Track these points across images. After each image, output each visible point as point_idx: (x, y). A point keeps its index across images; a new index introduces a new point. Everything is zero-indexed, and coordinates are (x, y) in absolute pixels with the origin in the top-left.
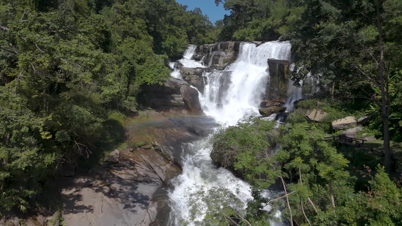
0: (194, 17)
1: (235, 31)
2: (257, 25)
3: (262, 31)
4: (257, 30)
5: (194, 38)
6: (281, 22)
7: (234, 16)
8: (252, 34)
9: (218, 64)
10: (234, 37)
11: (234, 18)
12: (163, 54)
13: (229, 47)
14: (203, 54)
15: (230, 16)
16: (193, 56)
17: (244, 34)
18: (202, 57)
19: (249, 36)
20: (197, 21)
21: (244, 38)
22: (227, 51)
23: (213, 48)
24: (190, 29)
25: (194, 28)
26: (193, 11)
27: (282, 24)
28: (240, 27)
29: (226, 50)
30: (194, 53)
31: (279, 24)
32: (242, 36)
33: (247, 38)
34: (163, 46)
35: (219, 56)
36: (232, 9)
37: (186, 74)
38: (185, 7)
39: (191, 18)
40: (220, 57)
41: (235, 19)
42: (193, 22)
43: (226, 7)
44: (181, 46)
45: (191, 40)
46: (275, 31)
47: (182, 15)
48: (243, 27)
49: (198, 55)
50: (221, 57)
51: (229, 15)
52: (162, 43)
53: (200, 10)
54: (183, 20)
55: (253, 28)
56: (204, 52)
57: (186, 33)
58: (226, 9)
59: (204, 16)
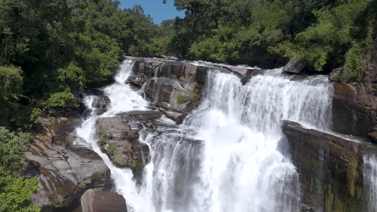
0: (131, 17)
1: (192, 42)
2: (230, 36)
3: (240, 46)
4: (231, 45)
5: (132, 48)
6: (280, 36)
7: (191, 20)
8: (222, 49)
9: (168, 102)
10: (191, 51)
11: (191, 23)
12: (62, 90)
13: (186, 73)
14: (144, 77)
15: (185, 19)
16: (130, 77)
17: (208, 48)
18: (143, 83)
19: (216, 52)
20: (136, 23)
21: (208, 55)
22: (184, 79)
23: (159, 70)
24: (127, 35)
25: (132, 33)
26: (131, 9)
27: (283, 38)
28: (200, 38)
29: (182, 78)
30: (131, 73)
31: (277, 39)
32: (204, 52)
33: (213, 56)
34: (62, 78)
35: (171, 88)
36: (187, 8)
37: (105, 137)
38: (116, 4)
39: (127, 19)
40: (171, 91)
41: (193, 24)
42: (130, 24)
43: (178, 5)
44: (107, 66)
45: (129, 50)
46: (269, 50)
47: (111, 14)
48: (204, 36)
49: (137, 78)
50: (174, 91)
51: (183, 18)
52: (60, 70)
53: (141, 8)
54: (113, 23)
55: (222, 39)
56: (145, 74)
57: (117, 44)
58: (178, 9)
59: (146, 16)
